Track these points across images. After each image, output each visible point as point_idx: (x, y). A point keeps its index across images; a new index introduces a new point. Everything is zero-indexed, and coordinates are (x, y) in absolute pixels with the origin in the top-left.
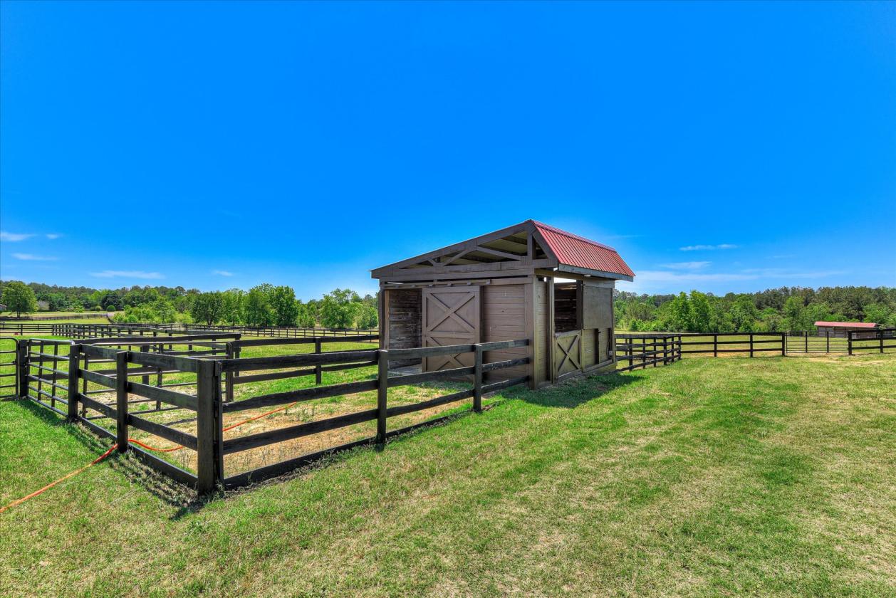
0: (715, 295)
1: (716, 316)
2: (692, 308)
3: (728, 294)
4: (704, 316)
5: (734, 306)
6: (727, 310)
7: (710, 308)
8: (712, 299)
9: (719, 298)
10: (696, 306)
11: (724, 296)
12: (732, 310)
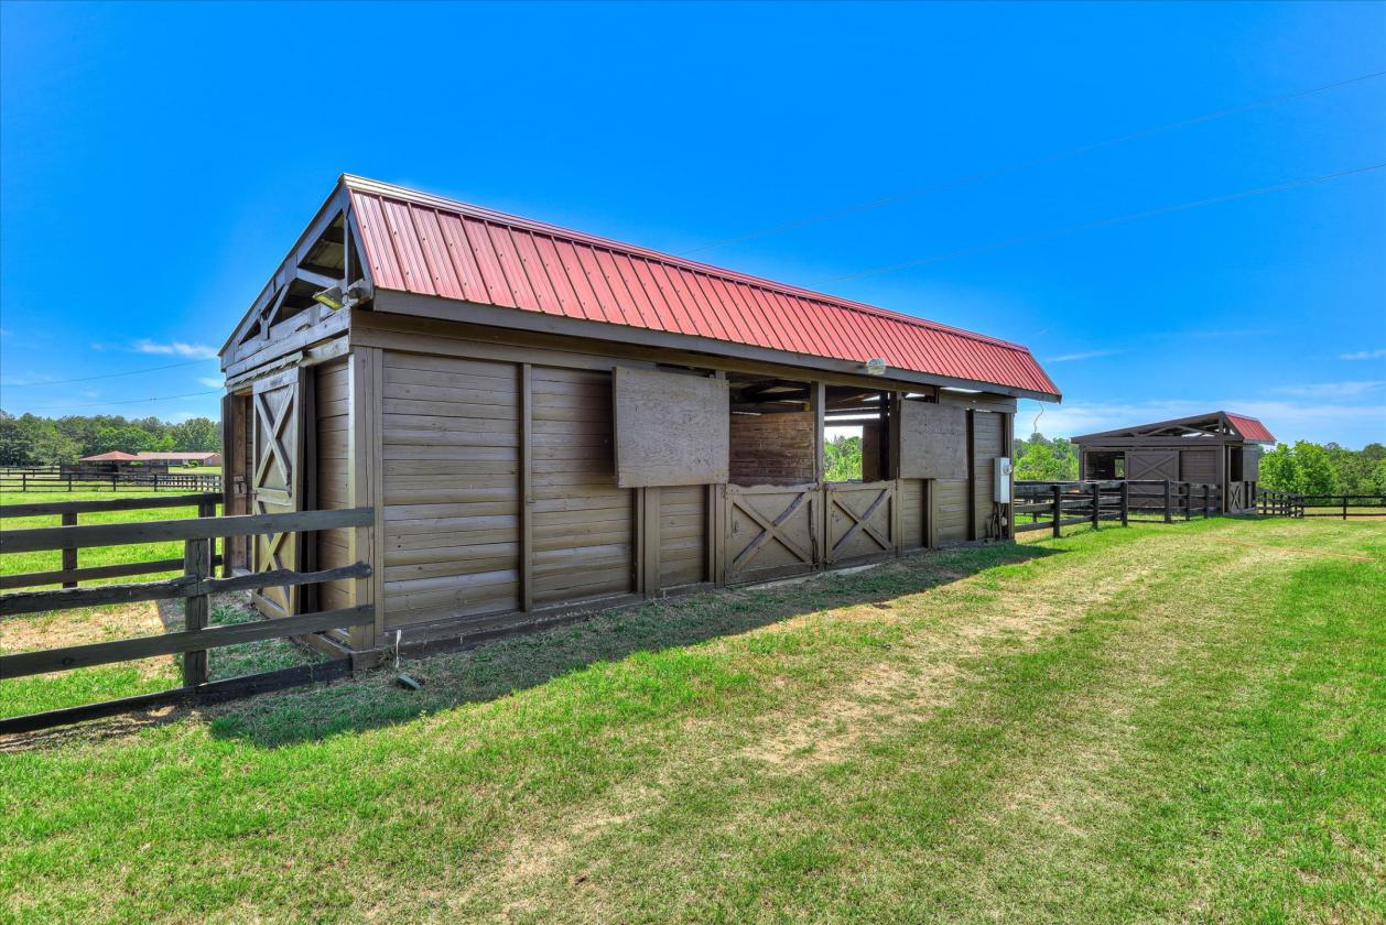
0: (1343, 447)
1: (1345, 485)
2: (1300, 471)
3: (1369, 447)
4: (1323, 483)
5: (1378, 468)
6: (1367, 473)
7: (1332, 469)
8: (1336, 454)
9: (1352, 454)
10: (1306, 466)
11: (1362, 449)
12: (1374, 474)
